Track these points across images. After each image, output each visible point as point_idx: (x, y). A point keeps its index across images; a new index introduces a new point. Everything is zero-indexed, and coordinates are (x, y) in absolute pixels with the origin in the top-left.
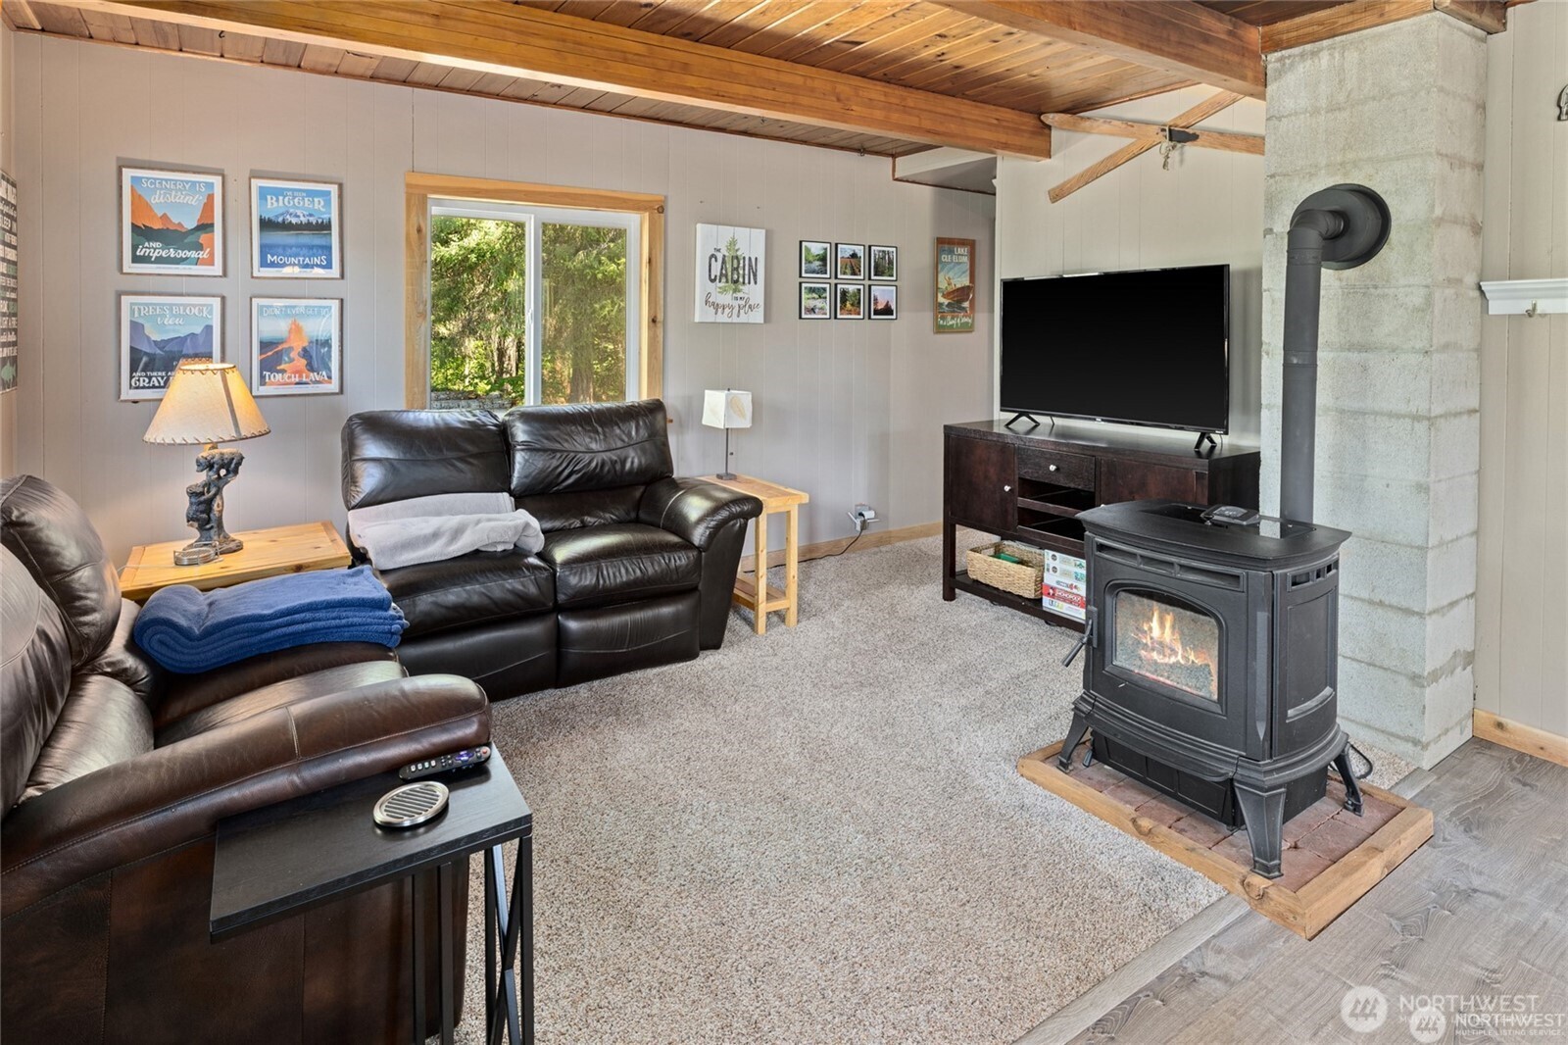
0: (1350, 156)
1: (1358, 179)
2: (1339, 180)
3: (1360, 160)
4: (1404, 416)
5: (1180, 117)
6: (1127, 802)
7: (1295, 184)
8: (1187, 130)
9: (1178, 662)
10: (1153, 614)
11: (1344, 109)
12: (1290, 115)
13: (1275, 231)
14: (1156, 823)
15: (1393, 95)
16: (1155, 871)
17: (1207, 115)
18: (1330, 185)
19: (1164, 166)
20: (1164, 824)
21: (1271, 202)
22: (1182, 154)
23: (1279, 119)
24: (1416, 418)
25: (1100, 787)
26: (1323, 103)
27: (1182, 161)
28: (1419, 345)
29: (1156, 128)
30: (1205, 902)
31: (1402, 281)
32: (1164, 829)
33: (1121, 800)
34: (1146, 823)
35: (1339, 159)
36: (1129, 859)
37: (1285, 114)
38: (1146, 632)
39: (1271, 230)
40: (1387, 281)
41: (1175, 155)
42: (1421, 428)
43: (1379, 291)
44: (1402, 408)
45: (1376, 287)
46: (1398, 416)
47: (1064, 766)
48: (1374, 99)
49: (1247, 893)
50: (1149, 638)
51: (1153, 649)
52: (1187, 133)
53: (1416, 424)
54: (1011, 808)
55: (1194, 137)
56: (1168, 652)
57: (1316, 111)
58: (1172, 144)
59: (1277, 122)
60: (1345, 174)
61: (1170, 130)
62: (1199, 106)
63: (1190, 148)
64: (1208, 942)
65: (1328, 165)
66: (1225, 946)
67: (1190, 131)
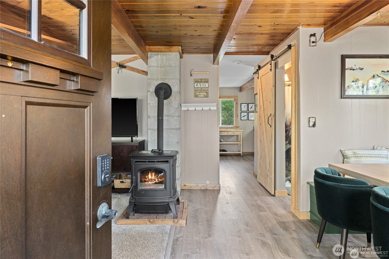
0: (164, 77)
1: (166, 82)
2: (163, 82)
3: (166, 78)
4: (175, 129)
5: (121, 61)
6: (145, 219)
7: (154, 81)
8: (123, 65)
9: (156, 182)
10: (149, 174)
11: (163, 67)
12: (153, 67)
13: (150, 91)
14: (153, 219)
15: (172, 67)
16: (158, 228)
17: (127, 62)
18: (161, 83)
19: (118, 73)
20: (155, 219)
21: (149, 85)
22: (122, 71)
23: (151, 67)
24: (177, 129)
25: (138, 218)
26: (159, 65)
27: (122, 72)
28: (177, 115)
29: (116, 63)
30: (170, 228)
31: (174, 103)
32: (155, 220)
33: (144, 219)
34: (151, 220)
35: (162, 77)
36: (152, 228)
37: (152, 66)
38: (147, 178)
39: (149, 91)
40: (171, 103)
41: (120, 70)
42: (178, 131)
43: (170, 105)
44: (174, 127)
45: (170, 104)
46: (174, 129)
47: (128, 218)
48: (168, 66)
49: (175, 223)
50: (148, 179)
51: (149, 181)
52: (123, 66)
53: (177, 130)
54: (122, 231)
55: (125, 67)
56: (153, 181)
57: (158, 67)
58: (120, 68)
59: (150, 67)
60: (164, 81)
61: (119, 64)
62: (126, 60)
63: (124, 70)
64: (174, 234)
65: (160, 78)
66: (177, 233)
67: (124, 65)
